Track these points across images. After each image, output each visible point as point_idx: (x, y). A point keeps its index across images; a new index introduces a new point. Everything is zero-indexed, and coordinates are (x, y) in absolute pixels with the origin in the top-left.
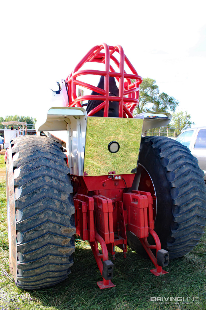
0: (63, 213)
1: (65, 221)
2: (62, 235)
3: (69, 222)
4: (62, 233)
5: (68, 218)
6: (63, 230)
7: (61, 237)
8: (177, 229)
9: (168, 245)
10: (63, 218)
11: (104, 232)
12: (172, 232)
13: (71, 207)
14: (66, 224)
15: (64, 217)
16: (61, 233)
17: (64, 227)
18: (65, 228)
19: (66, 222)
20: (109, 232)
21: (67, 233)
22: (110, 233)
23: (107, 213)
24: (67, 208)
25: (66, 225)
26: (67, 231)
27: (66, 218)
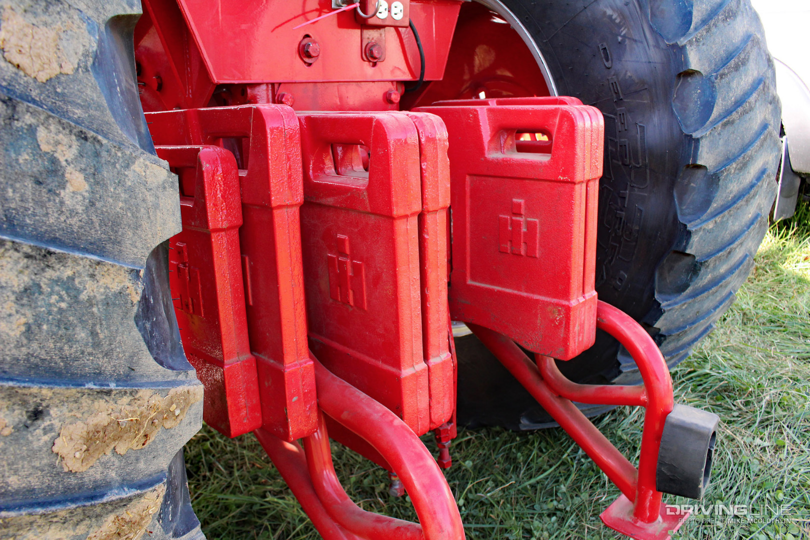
0: (55, 241)
1: (82, 334)
2: (68, 496)
3: (137, 334)
4: (73, 464)
5: (115, 287)
6: (79, 429)
7: (62, 511)
8: (684, 290)
9: (623, 365)
10: (57, 301)
11: (397, 364)
12: (663, 304)
13: (137, 167)
14: (102, 362)
15: (68, 285)
16: (55, 472)
17: (85, 401)
18: (101, 404)
19: (97, 345)
20: (426, 358)
21: (122, 449)
22: (433, 361)
23: (414, 221)
24: (94, 176)
25: (98, 376)
26: (118, 438)
27: (90, 289)
